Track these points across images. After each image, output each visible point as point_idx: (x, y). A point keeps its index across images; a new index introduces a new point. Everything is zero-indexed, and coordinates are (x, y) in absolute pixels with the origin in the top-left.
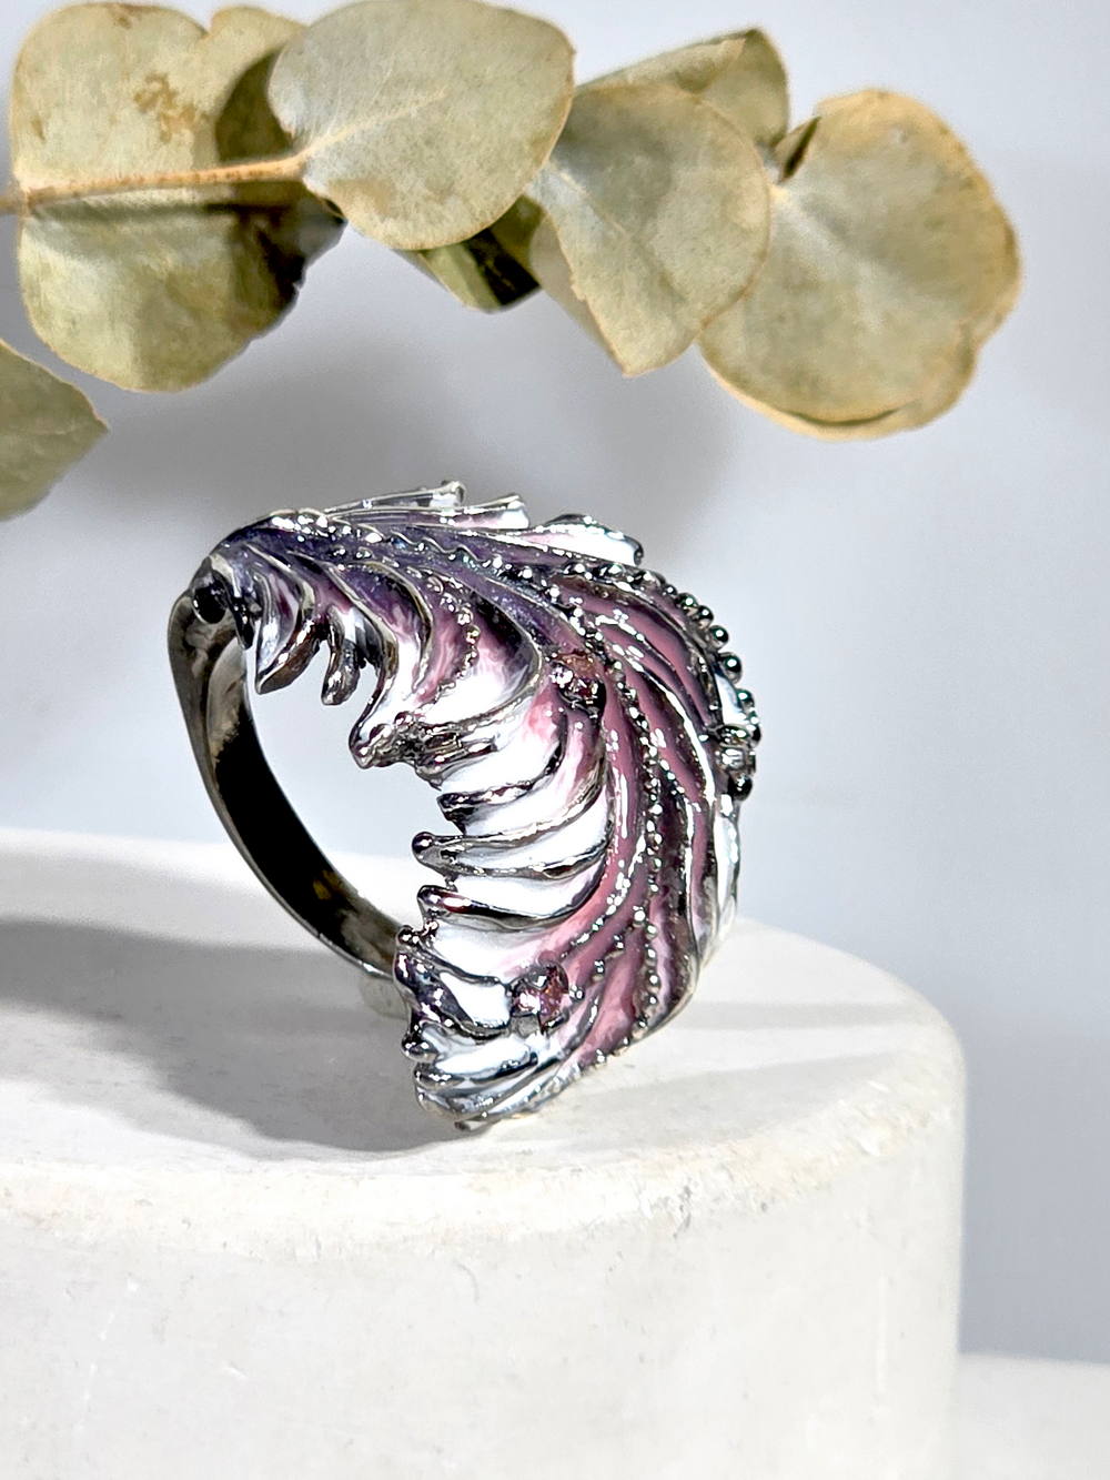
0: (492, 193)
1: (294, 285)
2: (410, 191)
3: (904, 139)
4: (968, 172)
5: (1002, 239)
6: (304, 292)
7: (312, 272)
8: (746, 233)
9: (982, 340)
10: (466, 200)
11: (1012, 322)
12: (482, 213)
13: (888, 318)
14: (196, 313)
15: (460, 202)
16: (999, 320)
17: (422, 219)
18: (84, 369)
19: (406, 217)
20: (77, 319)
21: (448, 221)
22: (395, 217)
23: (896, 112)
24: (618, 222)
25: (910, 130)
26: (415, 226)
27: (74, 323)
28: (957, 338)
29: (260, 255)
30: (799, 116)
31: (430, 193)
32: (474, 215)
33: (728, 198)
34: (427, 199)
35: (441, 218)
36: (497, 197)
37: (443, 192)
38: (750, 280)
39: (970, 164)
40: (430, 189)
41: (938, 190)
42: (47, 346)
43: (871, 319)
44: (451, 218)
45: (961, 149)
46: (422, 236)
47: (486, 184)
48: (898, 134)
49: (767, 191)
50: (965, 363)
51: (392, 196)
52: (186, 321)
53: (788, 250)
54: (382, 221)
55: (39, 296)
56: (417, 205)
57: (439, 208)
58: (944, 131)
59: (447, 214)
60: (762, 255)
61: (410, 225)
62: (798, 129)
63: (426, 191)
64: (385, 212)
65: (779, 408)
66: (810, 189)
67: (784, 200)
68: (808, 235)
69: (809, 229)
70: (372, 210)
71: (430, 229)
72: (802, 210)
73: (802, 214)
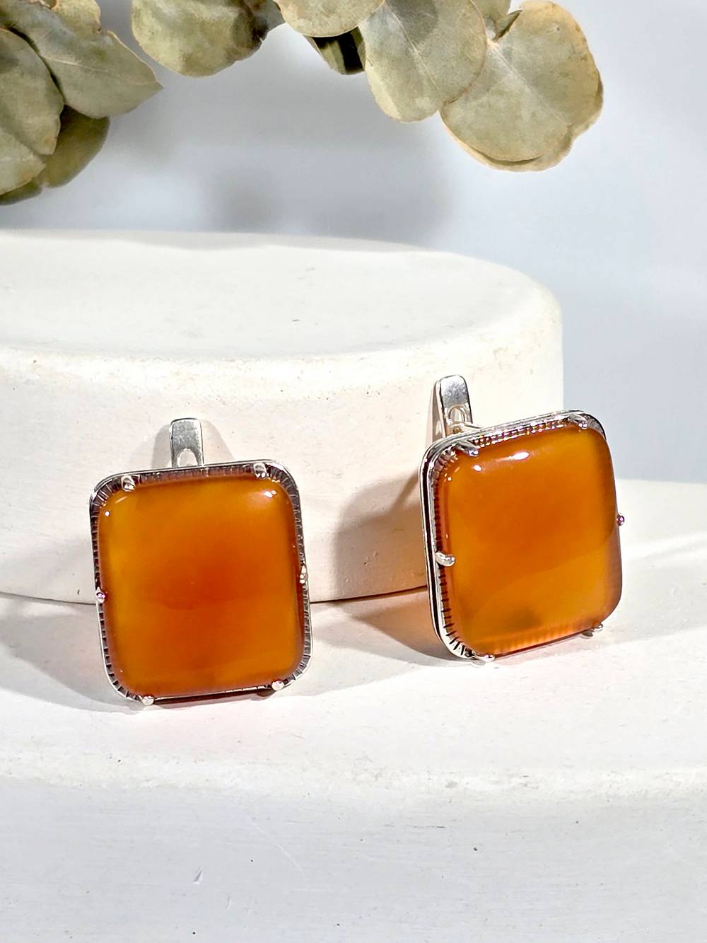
0: (353, 16)
1: (261, 39)
2: (316, 7)
3: (558, 29)
4: (586, 52)
5: (596, 87)
6: (265, 43)
7: (270, 34)
8: (471, 62)
9: (577, 134)
10: (340, 17)
11: (592, 128)
12: (346, 25)
13: (534, 115)
14: (212, 42)
15: (337, 18)
16: (587, 127)
17: (317, 22)
18: (154, 58)
19: (310, 20)
20: (155, 32)
21: (329, 25)
22: (305, 18)
23: (558, 17)
24: (413, 43)
25: (562, 26)
26: (313, 25)
27: (153, 33)
28: (565, 131)
29: (246, 21)
30: (513, 8)
31: (324, 11)
32: (341, 25)
33: (467, 44)
34: (321, 13)
35: (326, 23)
36: (355, 19)
37: (330, 11)
38: (471, 85)
39: (587, 48)
40: (324, 7)
41: (569, 58)
42: (138, 43)
43: (526, 114)
44: (331, 25)
45: (585, 40)
46: (315, 31)
47: (351, 11)
48: (557, 26)
49: (486, 43)
50: (566, 144)
51: (307, 9)
52: (207, 45)
53: (493, 72)
54: (299, 19)
55: (139, 17)
56: (317, 15)
57: (325, 18)
58: (578, 29)
59: (329, 22)
60: (478, 74)
61: (311, 23)
62: (512, 14)
63: (322, 9)
64: (301, 15)
65: (473, 148)
66: (509, 45)
67: (496, 49)
68: (504, 67)
69: (504, 65)
70: (296, 12)
71: (319, 27)
72: (503, 54)
73: (503, 57)
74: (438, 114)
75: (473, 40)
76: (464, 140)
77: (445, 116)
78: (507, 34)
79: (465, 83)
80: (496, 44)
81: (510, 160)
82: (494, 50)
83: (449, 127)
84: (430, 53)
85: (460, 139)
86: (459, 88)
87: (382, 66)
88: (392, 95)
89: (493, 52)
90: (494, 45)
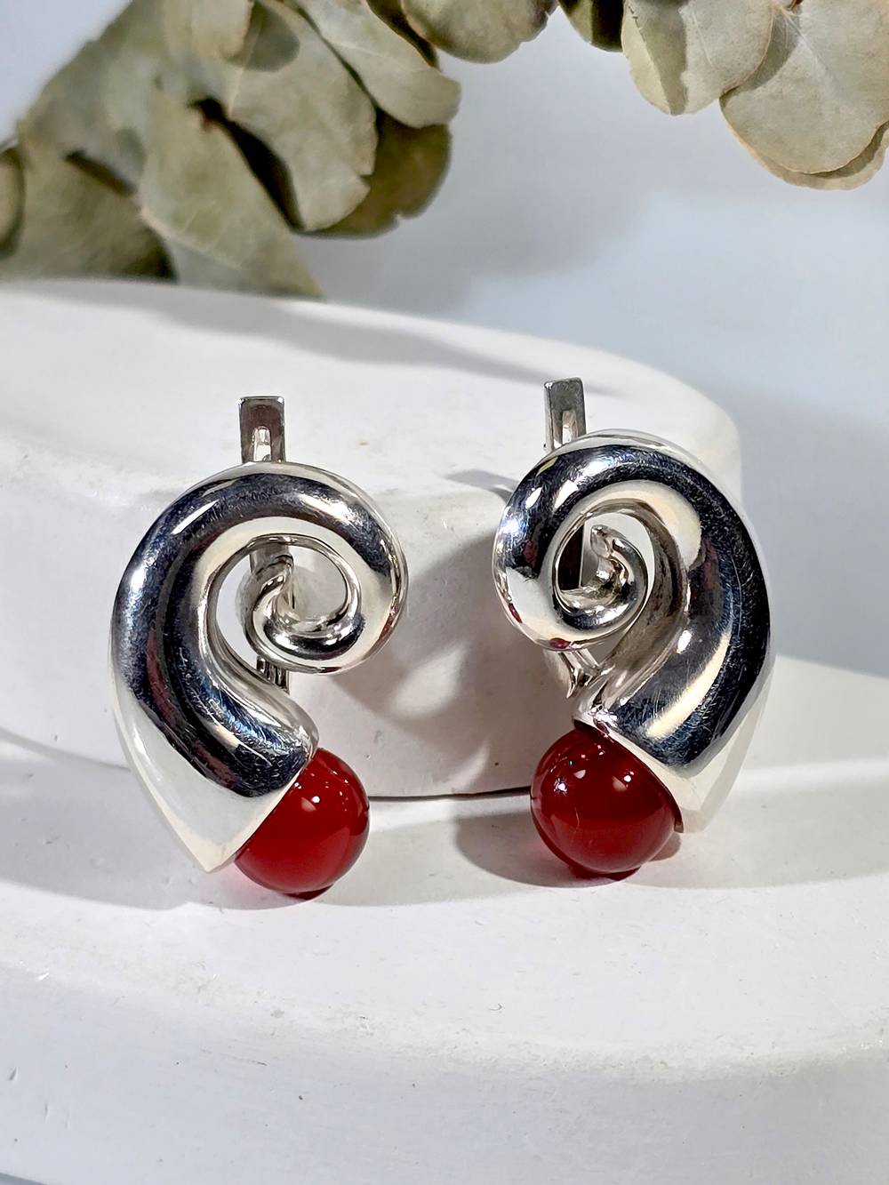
1: (547, 15)
41: (876, 32)
66: (808, 15)
67: (790, 20)
74: (717, 102)
80: (791, 13)
81: (806, 172)
83: (732, 125)
84: (710, 24)
85: (746, 141)
86: (741, 71)
87: (656, 42)
88: (664, 81)
89: (787, 24)
90: (788, 14)
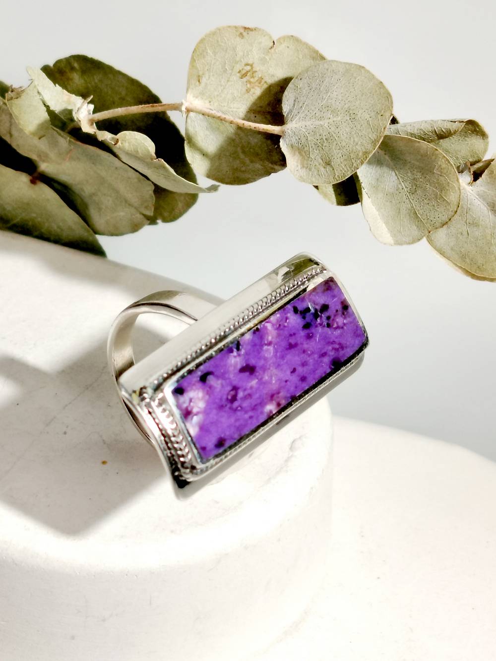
2: (315, 159)
10: (333, 169)
12: (338, 177)
15: (331, 169)
17: (316, 173)
19: (310, 170)
22: (306, 168)
24: (403, 182)
26: (312, 175)
31: (321, 162)
32: (335, 176)
33: (444, 189)
34: (320, 164)
36: (345, 171)
37: (328, 164)
40: (322, 159)
44: (326, 175)
46: (313, 180)
47: (342, 165)
49: (460, 189)
51: (308, 160)
54: (301, 168)
56: (315, 165)
57: (323, 169)
59: (325, 173)
61: (311, 173)
62: (486, 161)
64: (304, 166)
65: (456, 265)
66: (482, 188)
67: (470, 191)
68: (479, 205)
69: (480, 203)
70: (299, 161)
71: (317, 177)
72: (478, 195)
73: (477, 197)
74: (425, 239)
75: (448, 186)
76: (448, 258)
77: (430, 241)
78: (480, 179)
79: (445, 218)
80: (471, 187)
81: (487, 277)
82: (469, 192)
83: (435, 248)
84: (416, 191)
85: (445, 257)
86: (440, 221)
87: (378, 198)
88: (387, 223)
89: (468, 193)
90: (469, 189)
